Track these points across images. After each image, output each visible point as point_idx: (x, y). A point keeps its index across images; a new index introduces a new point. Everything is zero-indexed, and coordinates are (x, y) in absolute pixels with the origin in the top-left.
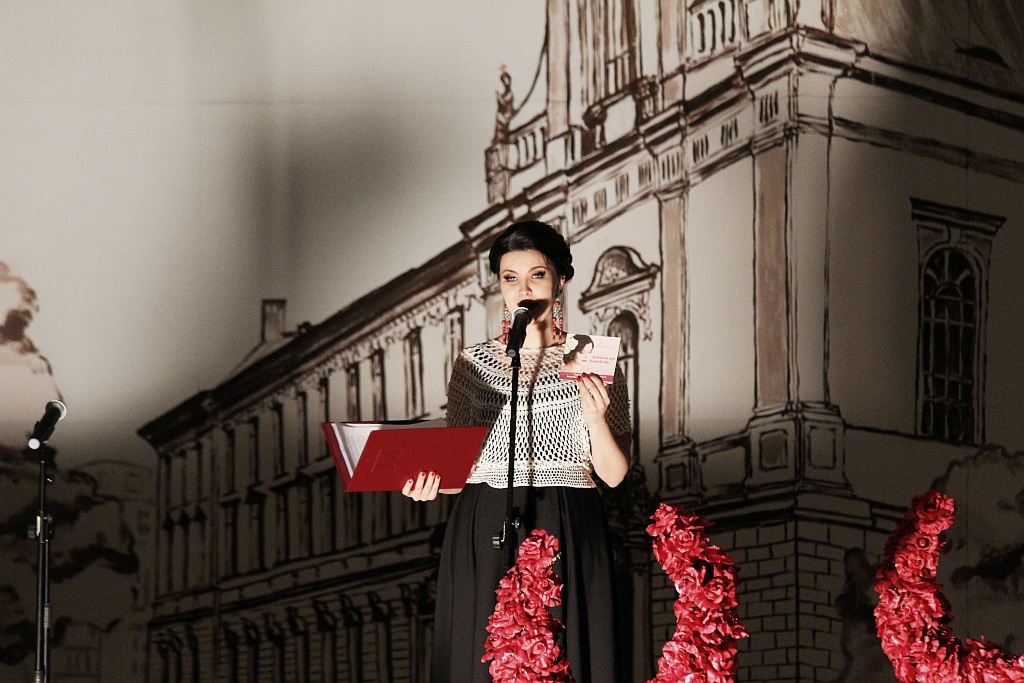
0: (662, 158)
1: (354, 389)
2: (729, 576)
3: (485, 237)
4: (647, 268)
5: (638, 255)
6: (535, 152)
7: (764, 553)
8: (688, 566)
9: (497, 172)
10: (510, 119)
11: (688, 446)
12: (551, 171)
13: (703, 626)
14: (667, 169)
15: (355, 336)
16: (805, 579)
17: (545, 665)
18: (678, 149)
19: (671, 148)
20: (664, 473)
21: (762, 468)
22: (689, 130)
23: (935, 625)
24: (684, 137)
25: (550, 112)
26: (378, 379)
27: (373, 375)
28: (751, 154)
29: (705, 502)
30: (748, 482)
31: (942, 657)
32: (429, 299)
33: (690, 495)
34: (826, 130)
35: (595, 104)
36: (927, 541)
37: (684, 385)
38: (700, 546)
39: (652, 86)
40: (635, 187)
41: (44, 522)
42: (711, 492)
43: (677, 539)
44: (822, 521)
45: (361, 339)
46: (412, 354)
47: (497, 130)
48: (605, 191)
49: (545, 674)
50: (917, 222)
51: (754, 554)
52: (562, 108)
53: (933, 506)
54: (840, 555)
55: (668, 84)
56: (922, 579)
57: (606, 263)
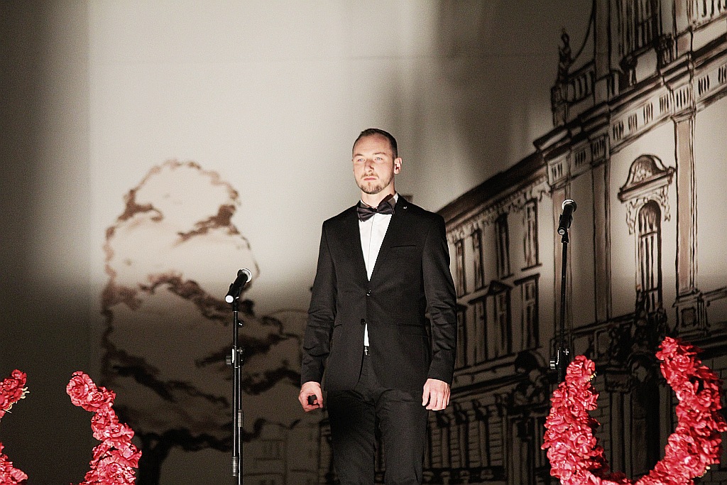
0: (676, 92)
1: (461, 257)
2: (715, 387)
3: (551, 149)
4: (667, 170)
5: (660, 161)
6: (586, 89)
8: (686, 380)
9: (560, 104)
10: (568, 67)
11: (697, 295)
12: (598, 102)
13: (697, 423)
14: (680, 100)
15: (461, 220)
17: (586, 451)
18: (688, 85)
19: (683, 84)
20: (680, 314)
22: (695, 71)
24: (692, 77)
25: (597, 61)
26: (477, 250)
27: (474, 247)
29: (709, 334)
32: (512, 194)
33: (699, 329)
35: (628, 55)
37: (693, 252)
38: (694, 367)
39: (669, 42)
40: (657, 112)
41: (237, 353)
42: (714, 327)
43: (678, 362)
45: (465, 222)
46: (501, 233)
48: (636, 116)
49: (587, 457)
52: (605, 60)
55: (680, 40)
57: (637, 166)
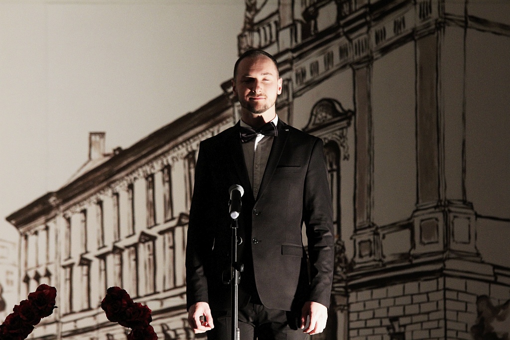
0: (355, 41)
1: (151, 191)
4: (346, 112)
5: (340, 104)
6: (271, 37)
7: (424, 298)
10: (254, 16)
11: (373, 229)
12: (282, 49)
14: (359, 48)
15: (151, 156)
16: (451, 315)
18: (365, 36)
19: (361, 35)
20: (357, 246)
21: (422, 243)
22: (373, 23)
24: (369, 28)
25: (281, 11)
26: (167, 185)
27: (164, 182)
28: (414, 39)
29: (384, 265)
30: (412, 252)
32: (201, 132)
33: (375, 260)
34: (463, 24)
35: (310, 6)
37: (370, 189)
40: (337, 60)
42: (388, 259)
44: (462, 277)
45: (156, 158)
46: (189, 168)
47: (245, 23)
48: (317, 63)
51: (417, 299)
52: (288, 10)
54: (473, 299)
57: (318, 110)
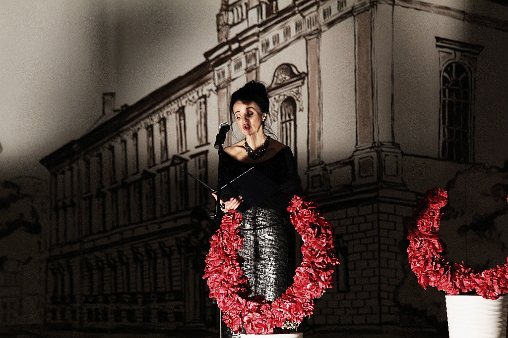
0: (307, 18)
1: (151, 138)
2: (330, 232)
3: (217, 59)
4: (300, 74)
5: (296, 68)
6: (242, 15)
7: (362, 219)
8: (309, 227)
9: (223, 26)
11: (323, 166)
12: (250, 25)
13: (316, 259)
14: (310, 23)
15: (151, 111)
16: (383, 233)
17: (235, 280)
18: (316, 13)
19: (311, 12)
20: (310, 179)
21: (360, 176)
22: (321, 3)
23: (438, 256)
24: (318, 7)
26: (163, 134)
27: (161, 131)
28: (353, 15)
29: (331, 194)
30: (353, 184)
31: (442, 272)
32: (188, 92)
33: (323, 190)
34: (391, 2)
36: (434, 213)
37: (320, 134)
38: (314, 217)
40: (293, 32)
42: (334, 189)
43: (302, 214)
44: (392, 203)
45: (154, 113)
46: (180, 120)
47: (222, 4)
48: (278, 35)
49: (236, 284)
50: (438, 49)
51: (357, 220)
53: (437, 195)
54: (400, 220)
56: (432, 233)
57: (279, 72)
